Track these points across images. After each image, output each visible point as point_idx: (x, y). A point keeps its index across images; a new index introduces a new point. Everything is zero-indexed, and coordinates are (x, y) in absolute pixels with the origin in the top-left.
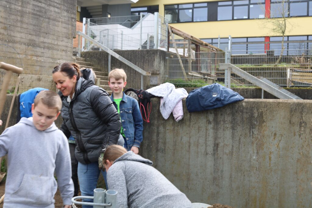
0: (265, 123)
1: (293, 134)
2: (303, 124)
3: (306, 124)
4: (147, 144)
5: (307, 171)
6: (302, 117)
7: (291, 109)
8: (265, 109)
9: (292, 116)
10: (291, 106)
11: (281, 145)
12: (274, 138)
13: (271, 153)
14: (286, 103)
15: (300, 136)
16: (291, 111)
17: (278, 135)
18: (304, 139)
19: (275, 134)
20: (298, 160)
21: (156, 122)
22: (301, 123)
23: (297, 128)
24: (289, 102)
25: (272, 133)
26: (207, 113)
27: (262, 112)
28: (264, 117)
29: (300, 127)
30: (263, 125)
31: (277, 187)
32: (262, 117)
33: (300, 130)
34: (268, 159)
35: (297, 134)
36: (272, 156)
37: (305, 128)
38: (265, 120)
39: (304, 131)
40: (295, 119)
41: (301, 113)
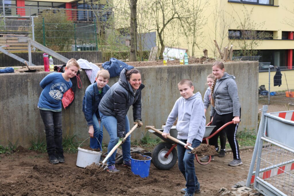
0: (145, 80)
1: (158, 85)
2: (162, 79)
3: (163, 79)
4: (78, 103)
5: (165, 103)
6: (161, 75)
7: (157, 71)
8: (145, 72)
9: (157, 75)
10: (156, 69)
11: (153, 92)
12: (150, 88)
13: (148, 96)
14: (154, 68)
15: (161, 85)
16: (157, 72)
17: (151, 86)
18: (163, 87)
19: (150, 86)
20: (161, 98)
21: (83, 87)
22: (161, 78)
23: (159, 81)
24: (155, 67)
25: (149, 86)
26: (115, 78)
27: (143, 74)
28: (145, 76)
29: (161, 80)
30: (144, 81)
31: (152, 115)
32: (144, 77)
33: (161, 82)
34: (147, 100)
35: (160, 84)
36: (149, 98)
37: (163, 80)
38: (145, 79)
39: (163, 82)
40: (159, 77)
41: (161, 73)
